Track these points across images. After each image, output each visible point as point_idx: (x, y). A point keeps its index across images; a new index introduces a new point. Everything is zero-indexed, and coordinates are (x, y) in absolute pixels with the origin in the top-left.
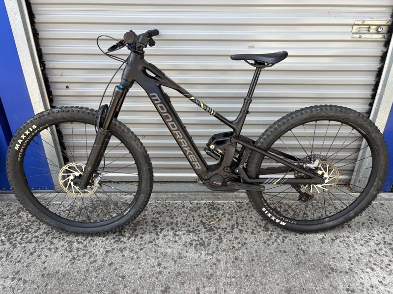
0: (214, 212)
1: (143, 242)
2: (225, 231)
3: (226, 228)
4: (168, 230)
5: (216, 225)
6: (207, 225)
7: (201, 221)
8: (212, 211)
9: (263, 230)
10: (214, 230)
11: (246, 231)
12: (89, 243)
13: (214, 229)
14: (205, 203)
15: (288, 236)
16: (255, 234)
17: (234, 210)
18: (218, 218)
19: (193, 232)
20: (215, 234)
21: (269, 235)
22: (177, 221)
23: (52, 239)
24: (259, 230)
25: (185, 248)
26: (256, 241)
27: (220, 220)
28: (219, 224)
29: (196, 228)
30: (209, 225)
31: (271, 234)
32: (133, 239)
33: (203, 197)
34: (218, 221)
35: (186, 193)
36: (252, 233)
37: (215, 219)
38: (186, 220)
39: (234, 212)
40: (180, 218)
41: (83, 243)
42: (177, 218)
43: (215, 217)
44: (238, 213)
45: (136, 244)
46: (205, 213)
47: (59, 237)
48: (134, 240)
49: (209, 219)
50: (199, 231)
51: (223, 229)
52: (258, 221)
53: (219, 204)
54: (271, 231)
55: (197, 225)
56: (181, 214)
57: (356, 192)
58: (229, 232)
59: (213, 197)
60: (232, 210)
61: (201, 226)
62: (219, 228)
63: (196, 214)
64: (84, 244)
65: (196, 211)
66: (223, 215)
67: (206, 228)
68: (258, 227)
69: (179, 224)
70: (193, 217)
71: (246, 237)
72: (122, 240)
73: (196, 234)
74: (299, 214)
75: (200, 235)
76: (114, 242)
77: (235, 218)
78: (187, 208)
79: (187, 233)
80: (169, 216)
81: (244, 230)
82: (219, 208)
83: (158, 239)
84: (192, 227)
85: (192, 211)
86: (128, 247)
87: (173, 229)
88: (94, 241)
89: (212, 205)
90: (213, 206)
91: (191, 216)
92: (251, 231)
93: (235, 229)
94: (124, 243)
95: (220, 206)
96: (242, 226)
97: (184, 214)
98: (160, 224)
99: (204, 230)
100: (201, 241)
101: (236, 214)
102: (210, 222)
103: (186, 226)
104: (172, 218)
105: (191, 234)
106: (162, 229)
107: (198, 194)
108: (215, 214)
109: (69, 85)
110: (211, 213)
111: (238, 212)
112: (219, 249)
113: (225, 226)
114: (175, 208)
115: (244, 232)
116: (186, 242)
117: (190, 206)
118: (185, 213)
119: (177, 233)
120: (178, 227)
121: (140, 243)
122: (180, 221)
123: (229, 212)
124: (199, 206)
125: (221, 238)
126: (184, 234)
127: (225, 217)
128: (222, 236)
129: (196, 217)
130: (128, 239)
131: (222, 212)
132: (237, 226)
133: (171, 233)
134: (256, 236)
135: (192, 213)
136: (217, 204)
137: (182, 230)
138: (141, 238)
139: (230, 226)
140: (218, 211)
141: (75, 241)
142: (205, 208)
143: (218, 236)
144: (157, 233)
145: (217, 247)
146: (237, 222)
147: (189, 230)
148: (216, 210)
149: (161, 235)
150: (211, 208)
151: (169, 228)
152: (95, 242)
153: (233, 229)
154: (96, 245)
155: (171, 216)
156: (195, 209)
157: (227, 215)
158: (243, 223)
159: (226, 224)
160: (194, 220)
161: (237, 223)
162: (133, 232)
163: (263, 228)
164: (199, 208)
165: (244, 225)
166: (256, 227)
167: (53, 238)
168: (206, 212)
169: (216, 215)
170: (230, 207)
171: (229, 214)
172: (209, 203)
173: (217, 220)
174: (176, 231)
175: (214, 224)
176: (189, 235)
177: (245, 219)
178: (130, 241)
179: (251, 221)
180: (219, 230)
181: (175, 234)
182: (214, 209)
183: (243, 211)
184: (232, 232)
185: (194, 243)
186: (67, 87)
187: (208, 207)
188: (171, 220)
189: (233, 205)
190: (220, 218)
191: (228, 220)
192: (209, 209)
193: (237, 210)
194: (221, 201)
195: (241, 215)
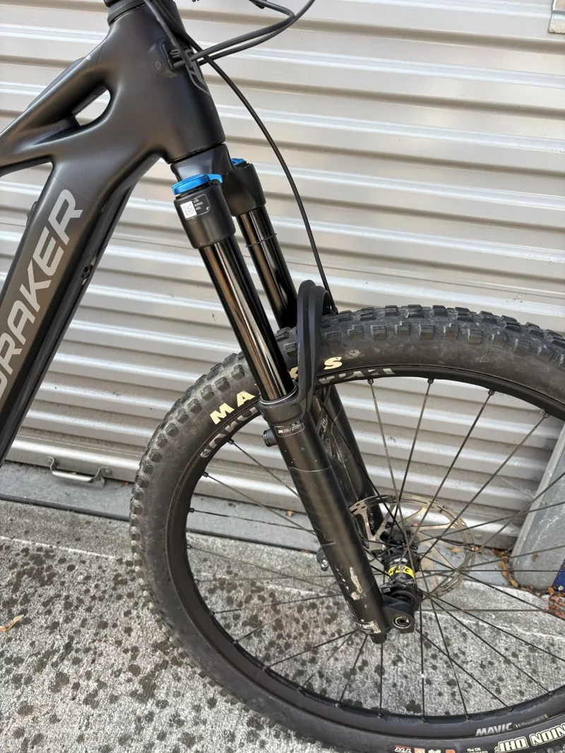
0: (26, 588)
2: (8, 671)
3: (19, 661)
8: (26, 581)
9: (133, 694)
11: (76, 686)
14: (25, 550)
15: (201, 738)
16: (95, 705)
17: (93, 592)
18: (24, 612)
21: (139, 719)
24: (121, 689)
26: (80, 739)
27: (27, 621)
28: (9, 640)
31: (150, 717)
34: (17, 625)
36: (91, 700)
37: (11, 617)
39: (87, 600)
43: (18, 608)
44: (97, 604)
51: (9, 660)
52: (142, 651)
53: (62, 561)
54: (158, 704)
57: (519, 587)
58: (17, 680)
59: (66, 529)
60: (87, 591)
66: (47, 603)
68: (123, 677)
71: (60, 709)
74: (288, 646)
77: (76, 623)
81: (72, 681)
82: (53, 575)
89: (43, 557)
90: (42, 562)
92: (93, 685)
93: (48, 668)
95: (61, 569)
96: (77, 661)
101: (89, 610)
107: (30, 513)
111: (101, 599)
113: (26, 648)
115: (67, 690)
123: (74, 595)
127: (49, 612)
131: (52, 593)
132: (62, 659)
134: (96, 712)
136: (59, 556)
139: (36, 655)
140: (43, 585)
142: (13, 567)
146: (71, 639)
148: (41, 580)
150: (29, 573)
153: (40, 666)
157: (59, 606)
158: (87, 650)
159: (32, 644)
161: (68, 647)
163: (141, 682)
165: (86, 659)
166: (117, 674)
168: (4, 583)
169: (25, 601)
170: (88, 578)
171: (68, 605)
172: (40, 549)
173: (17, 619)
177: (103, 632)
179: (119, 643)
182: (37, 575)
183: (119, 597)
184: (28, 681)
187: (24, 565)
189: (104, 571)
190: (28, 615)
191: (47, 628)
192: (20, 575)
193: (104, 592)
194: (77, 551)
195: (101, 616)
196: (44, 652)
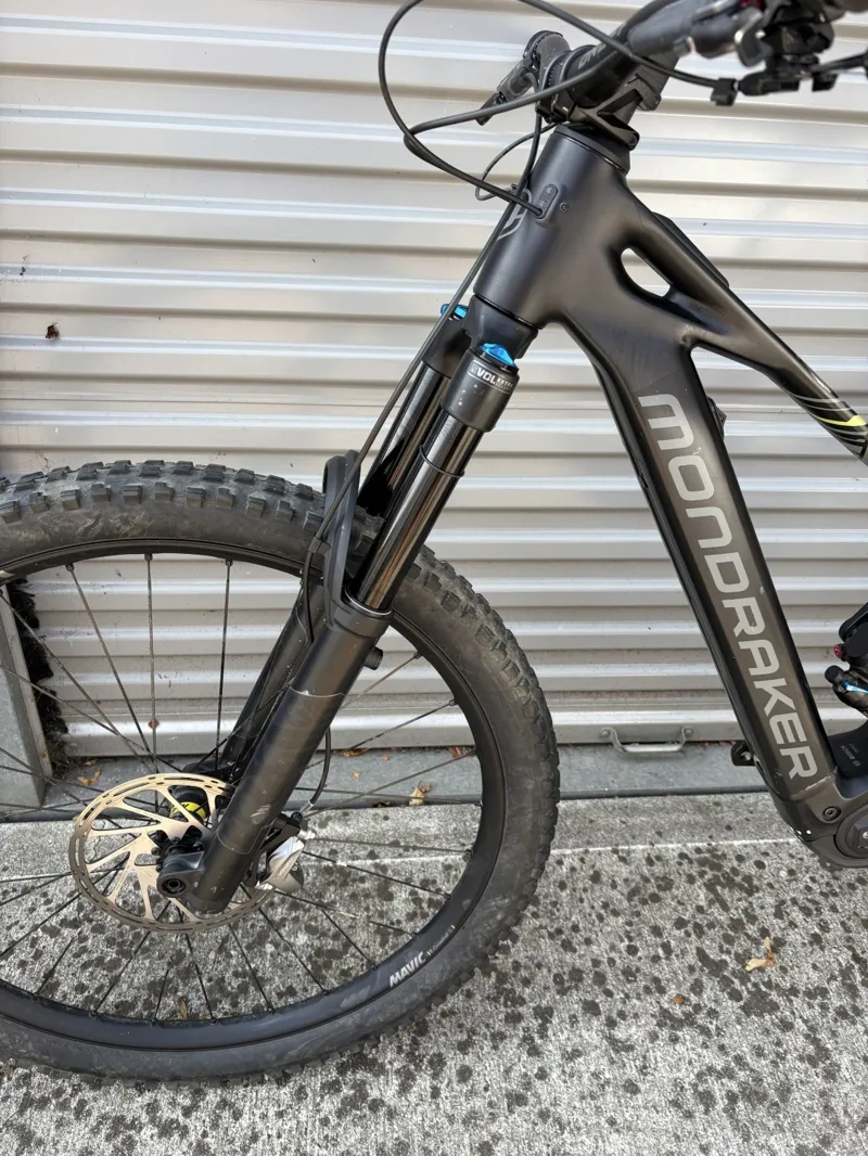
0: (737, 902)
1: (478, 1103)
2: (823, 1008)
3: (823, 992)
4: (573, 1020)
5: (773, 973)
6: (733, 973)
7: (701, 954)
8: (725, 893)
10: (774, 1007)
12: (215, 1126)
13: (774, 996)
14: (682, 856)
17: (815, 887)
18: (764, 932)
19: (689, 1020)
20: (787, 1026)
22: (596, 963)
23: (21, 1112)
25: (688, 1126)
27: (779, 942)
28: (783, 970)
29: (694, 999)
30: (744, 978)
32: (423, 1082)
33: (663, 820)
34: (774, 949)
35: (581, 804)
37: (757, 942)
38: (632, 950)
39: (818, 898)
40: (605, 946)
41: (184, 1132)
42: (588, 942)
43: (752, 930)
44: (836, 901)
45: (451, 1119)
46: (700, 909)
47: (58, 1093)
48: (435, 1093)
49: (729, 940)
50: (712, 1013)
51: (810, 994)
53: (740, 859)
55: (691, 979)
56: (601, 918)
59: (699, 818)
60: (808, 889)
61: (711, 988)
62: (794, 991)
63: (662, 915)
64: (193, 1137)
65: (655, 898)
66: (779, 914)
67: (735, 995)
69: (610, 975)
70: (657, 931)
72: (374, 1094)
73: (705, 1031)
75: (726, 1041)
76: (340, 1113)
77: (836, 928)
78: (614, 886)
79: (664, 1033)
80: (551, 936)
82: (748, 878)
83: (542, 1075)
84: (672, 991)
85: (644, 902)
86: (417, 1137)
87: (591, 1008)
88: (237, 1115)
89: (713, 860)
90: (718, 867)
91: (646, 931)
93: (863, 991)
94: (391, 1114)
95: (748, 868)
97: (611, 920)
98: (526, 982)
99: (730, 1008)
100: (742, 1075)
101: (834, 909)
102: (742, 959)
103: (647, 990)
104: (567, 946)
105: (685, 1033)
106: (544, 1014)
107: (635, 809)
108: (745, 911)
109: (62, 322)
110: (725, 908)
111: (834, 894)
112: (844, 1120)
113: (814, 976)
114: (562, 886)
116: (678, 1085)
117: (624, 871)
118: (616, 913)
119: (620, 1033)
120: (609, 994)
121: (465, 1108)
122: (611, 962)
124: (658, 869)
125: (823, 1053)
126: (654, 1037)
127: (792, 924)
128: (823, 1036)
129: (674, 936)
130: (404, 1089)
131: (770, 900)
133: (591, 1034)
135: (645, 912)
136: (730, 853)
137: (636, 1016)
138: (465, 1074)
139: (833, 978)
140: (750, 893)
141: (144, 1118)
142: (691, 880)
143: (807, 1037)
144: (527, 1039)
145: (828, 1109)
146: (851, 949)
147: (665, 1013)
148: (741, 887)
149: (552, 1050)
150: (720, 882)
151: (573, 1001)
152: (244, 1121)
153: (851, 990)
154: (255, 1138)
155: (559, 931)
156: (652, 888)
157: (797, 916)
159: (815, 967)
160: (667, 948)
161: (858, 960)
162: (415, 1042)
164: (666, 884)
167: (27, 1103)
168: (703, 903)
169: (753, 919)
170: (791, 872)
171: (807, 912)
172: (698, 850)
173: (767, 943)
174: (611, 1023)
175: (761, 969)
176: (674, 1040)
178: (413, 1098)
180: (797, 1002)
181: (613, 1041)
182: (730, 883)
183: (851, 886)
184: (858, 1012)
185: (718, 1089)
186: (52, 332)
187: (702, 874)
188: (568, 957)
189: (801, 859)
190: (773, 935)
191: (811, 943)
192: (710, 887)
193: (828, 884)
194: (744, 842)
195: (855, 913)
196: (837, 973)
